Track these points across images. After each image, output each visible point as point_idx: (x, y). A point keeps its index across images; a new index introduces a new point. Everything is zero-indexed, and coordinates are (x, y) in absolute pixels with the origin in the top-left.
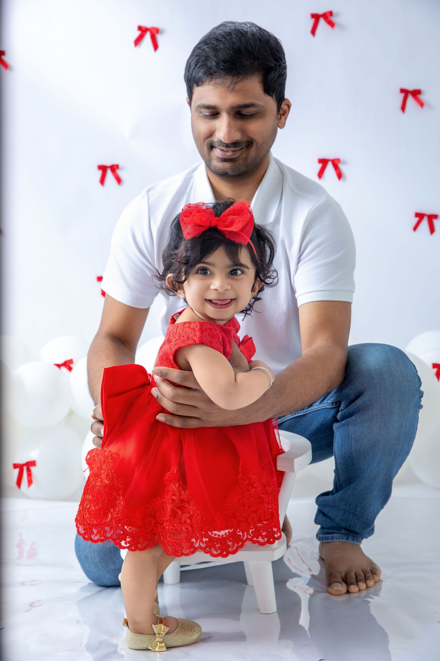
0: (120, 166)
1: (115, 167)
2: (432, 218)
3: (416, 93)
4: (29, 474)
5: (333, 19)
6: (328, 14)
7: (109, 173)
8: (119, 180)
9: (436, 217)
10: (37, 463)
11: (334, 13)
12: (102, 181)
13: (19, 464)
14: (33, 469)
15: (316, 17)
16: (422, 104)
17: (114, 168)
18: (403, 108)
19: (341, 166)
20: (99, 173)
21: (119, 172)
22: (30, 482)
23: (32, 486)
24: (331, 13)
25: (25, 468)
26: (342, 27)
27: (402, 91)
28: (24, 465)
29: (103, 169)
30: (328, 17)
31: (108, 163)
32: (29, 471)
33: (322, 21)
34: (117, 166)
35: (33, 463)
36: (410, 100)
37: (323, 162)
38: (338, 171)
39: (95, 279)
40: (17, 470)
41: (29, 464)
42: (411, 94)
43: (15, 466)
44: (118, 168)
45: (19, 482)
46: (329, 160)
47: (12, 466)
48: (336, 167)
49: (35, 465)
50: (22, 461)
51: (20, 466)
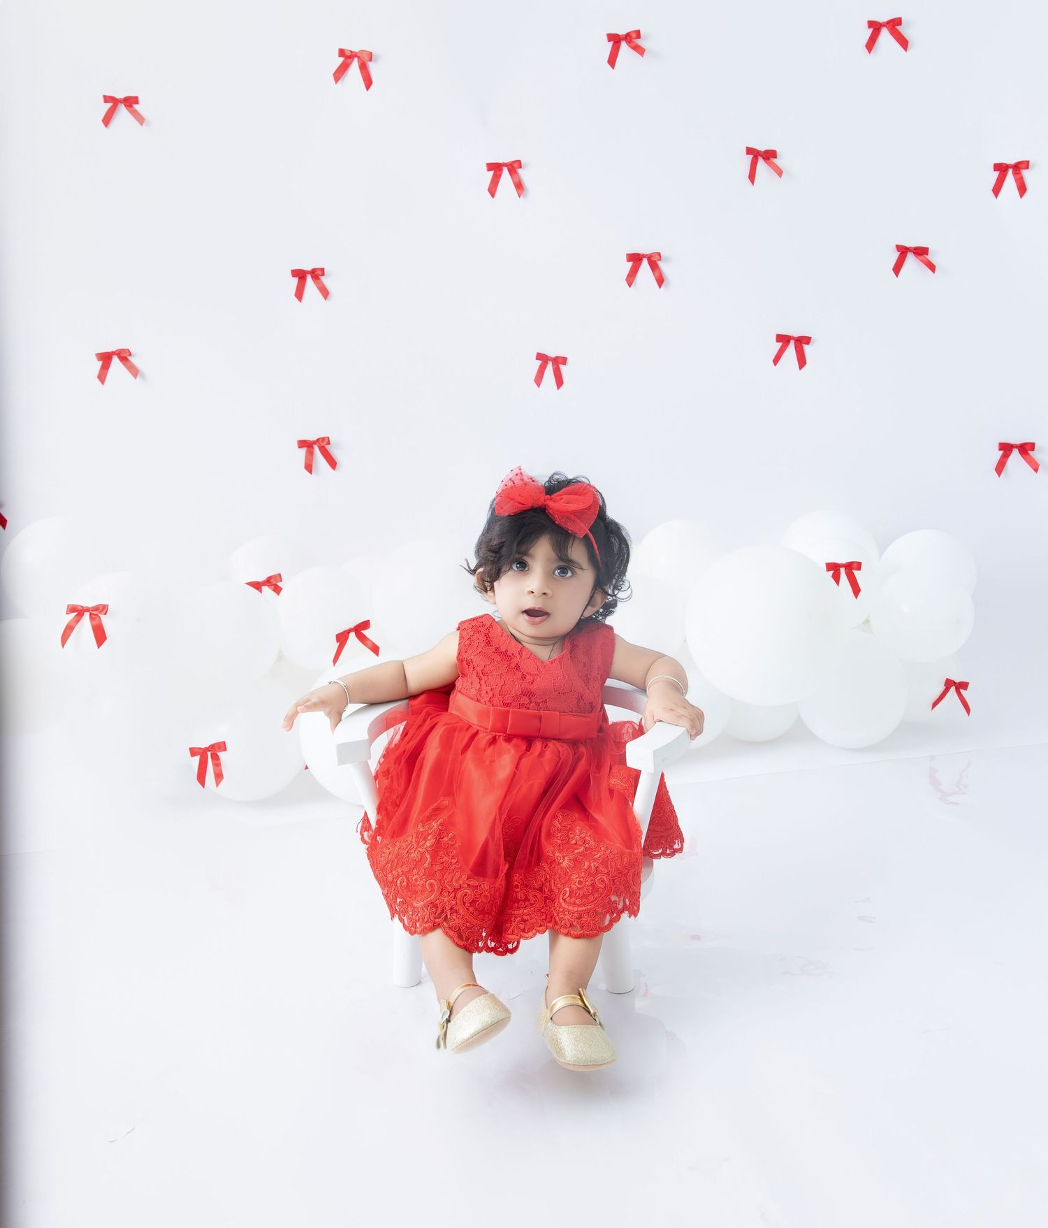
0: (326, 271)
1: (319, 272)
2: (801, 343)
3: (770, 155)
4: (217, 764)
5: (642, 42)
6: (634, 35)
7: (309, 280)
8: (325, 293)
9: (807, 340)
10: (228, 746)
11: (642, 32)
12: (299, 294)
13: (199, 749)
14: (221, 755)
15: (615, 40)
16: (780, 172)
17: (317, 274)
18: (752, 177)
19: (660, 264)
20: (295, 281)
21: (325, 280)
22: (219, 776)
23: (223, 783)
24: (638, 33)
25: (209, 754)
26: (655, 56)
27: (750, 151)
28: (207, 749)
29: (300, 275)
30: (633, 39)
31: (308, 268)
32: (216, 758)
34: (322, 271)
35: (222, 746)
36: (761, 165)
37: (635, 259)
38: (657, 273)
39: (296, 445)
40: (197, 758)
41: (216, 747)
42: (761, 156)
43: (193, 752)
44: (323, 275)
45: (201, 778)
46: (644, 256)
47: (188, 753)
48: (654, 266)
49: (225, 749)
50: (204, 744)
51: (201, 751)
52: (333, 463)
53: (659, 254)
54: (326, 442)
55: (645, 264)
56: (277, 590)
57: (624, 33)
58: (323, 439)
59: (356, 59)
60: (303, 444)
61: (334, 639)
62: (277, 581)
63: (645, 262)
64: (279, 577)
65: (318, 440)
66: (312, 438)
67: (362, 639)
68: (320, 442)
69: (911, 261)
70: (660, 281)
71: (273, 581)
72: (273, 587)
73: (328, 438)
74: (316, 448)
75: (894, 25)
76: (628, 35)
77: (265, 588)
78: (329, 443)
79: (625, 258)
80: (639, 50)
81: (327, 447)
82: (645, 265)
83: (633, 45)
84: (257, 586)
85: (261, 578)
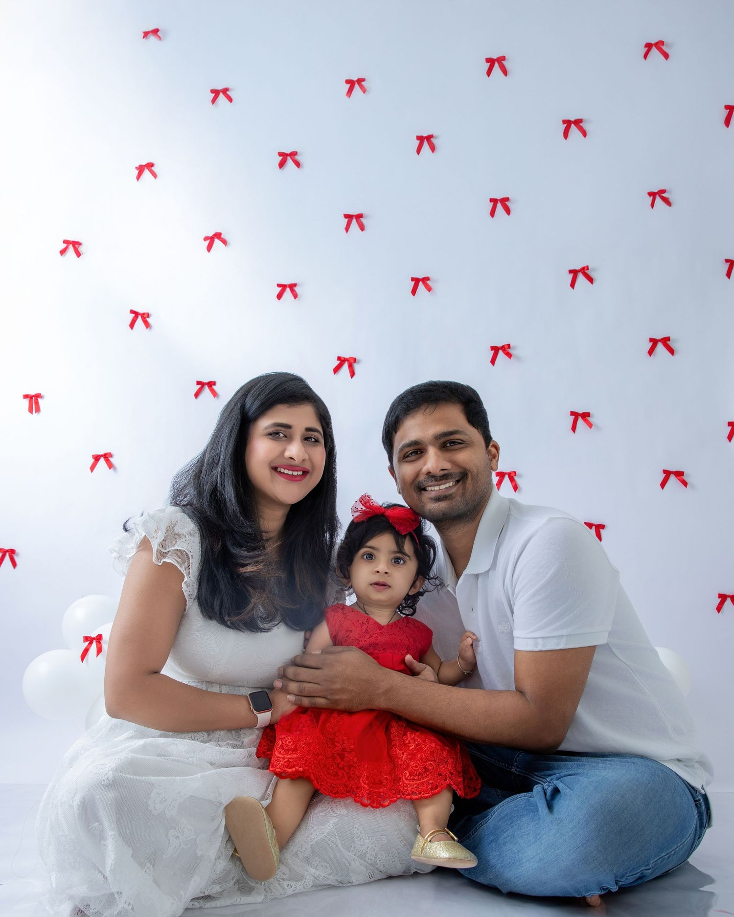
2: (599, 528)
3: (585, 416)
5: (510, 351)
6: (506, 347)
9: (603, 527)
11: (511, 345)
15: (495, 349)
16: (590, 425)
18: (573, 429)
19: (516, 478)
24: (509, 346)
26: (518, 359)
27: (572, 413)
30: (506, 349)
33: (501, 353)
36: (580, 421)
37: (500, 475)
38: (514, 485)
42: (580, 417)
46: (506, 473)
48: (512, 479)
53: (515, 472)
55: (507, 478)
57: (501, 346)
59: (347, 362)
63: (507, 477)
69: (673, 479)
70: (516, 488)
75: (665, 341)
76: (503, 346)
80: (509, 355)
83: (505, 352)
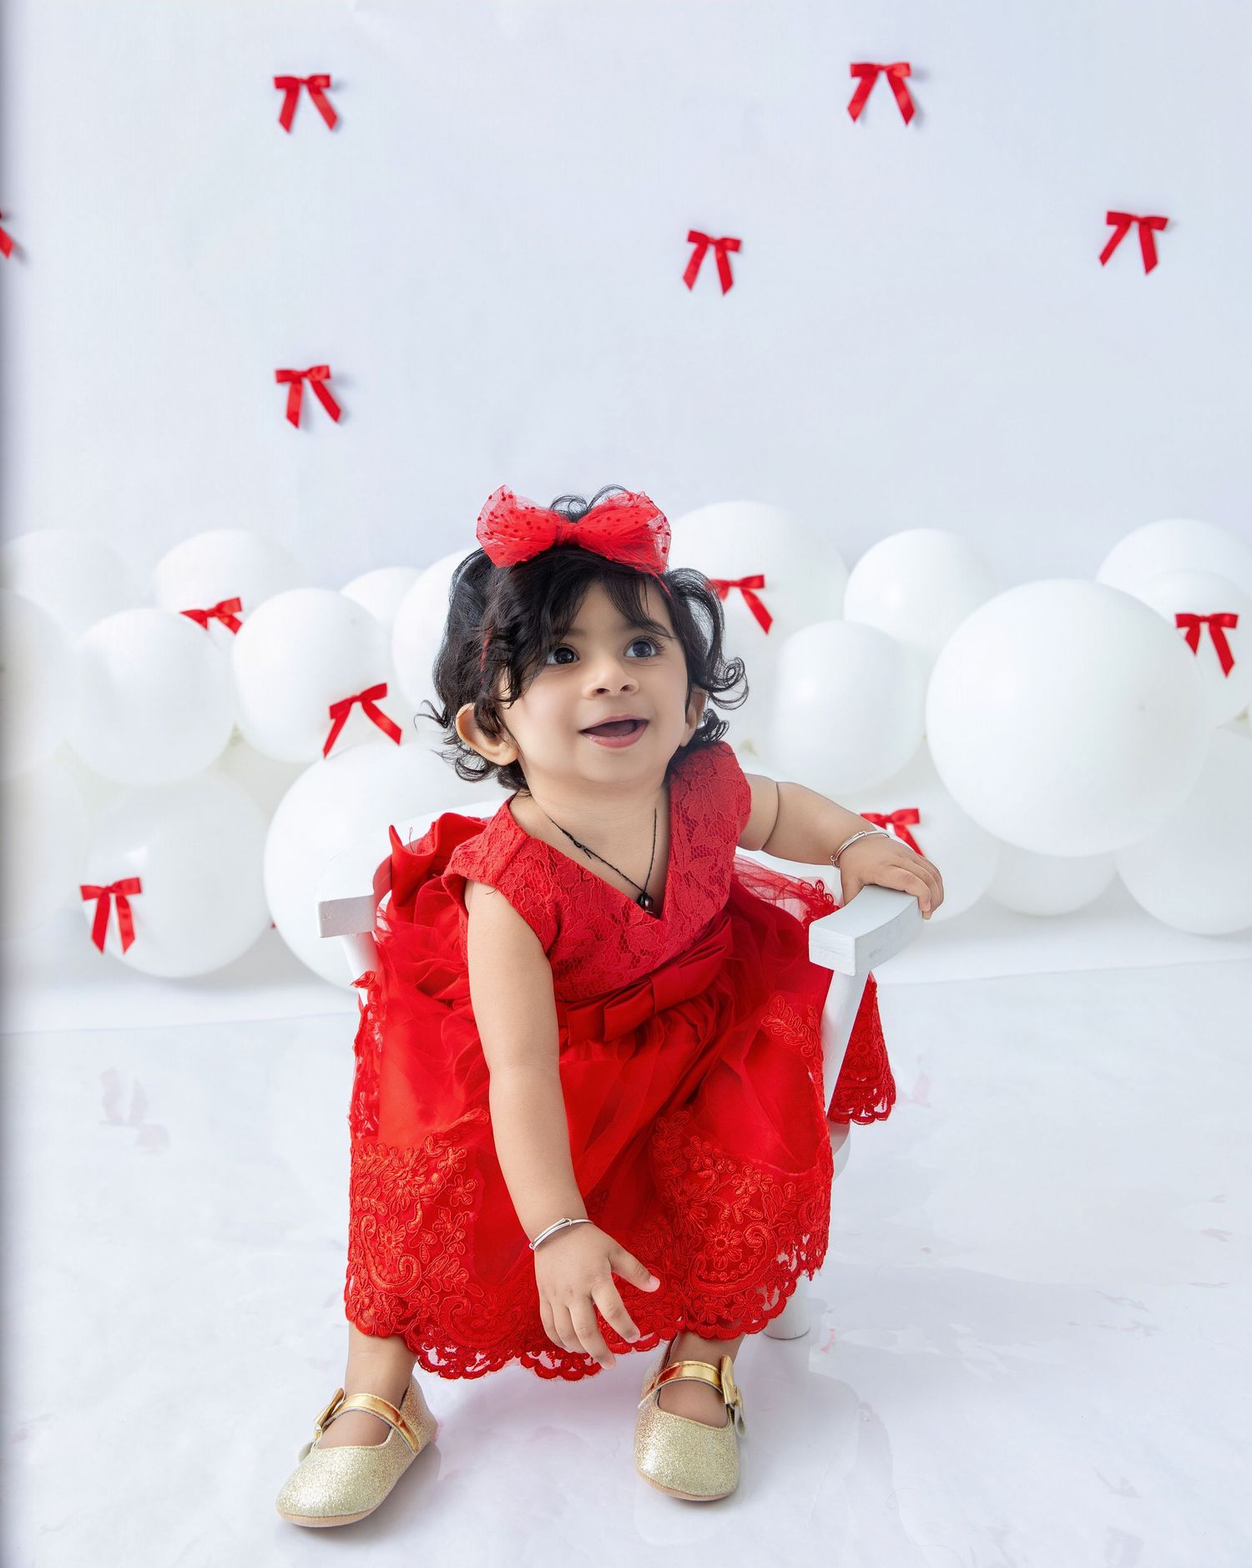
0: (333, 80)
1: (322, 82)
4: (125, 915)
7: (305, 96)
8: (330, 117)
9: (1162, 223)
10: (146, 885)
12: (287, 118)
13: (98, 888)
14: (133, 899)
17: (318, 85)
19: (911, 84)
20: (281, 96)
21: (332, 97)
22: (128, 936)
23: (134, 946)
25: (113, 897)
28: (109, 890)
29: (289, 85)
31: (303, 73)
32: (123, 905)
34: (327, 78)
35: (134, 885)
37: (866, 73)
38: (903, 99)
39: (272, 377)
40: (92, 904)
41: (124, 886)
43: (87, 892)
44: (328, 85)
45: (99, 936)
46: (881, 68)
47: (78, 894)
48: (898, 86)
49: (139, 890)
50: (104, 880)
51: (100, 892)
52: (334, 411)
53: (909, 66)
54: (324, 373)
56: (234, 625)
58: (319, 369)
60: (284, 376)
61: (327, 712)
62: (234, 611)
63: (883, 79)
64: (236, 604)
65: (311, 371)
66: (300, 366)
67: (375, 715)
68: (314, 373)
70: (908, 111)
71: (226, 609)
72: (227, 620)
73: (327, 368)
74: (307, 385)
77: (214, 622)
78: (328, 376)
79: (847, 71)
81: (326, 383)
82: (882, 87)
84: (200, 617)
85: (207, 605)
